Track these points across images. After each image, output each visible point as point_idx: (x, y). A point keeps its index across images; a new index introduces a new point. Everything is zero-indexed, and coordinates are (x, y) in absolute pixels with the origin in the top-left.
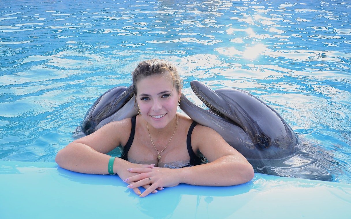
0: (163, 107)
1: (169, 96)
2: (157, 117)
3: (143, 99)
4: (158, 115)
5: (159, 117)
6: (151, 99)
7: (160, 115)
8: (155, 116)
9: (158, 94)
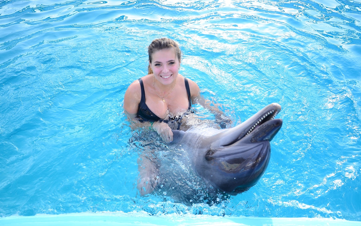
0: (170, 70)
1: (174, 64)
2: (165, 77)
3: (156, 65)
4: (166, 76)
5: (167, 77)
6: (162, 65)
7: (168, 76)
8: (165, 76)
9: (167, 62)
